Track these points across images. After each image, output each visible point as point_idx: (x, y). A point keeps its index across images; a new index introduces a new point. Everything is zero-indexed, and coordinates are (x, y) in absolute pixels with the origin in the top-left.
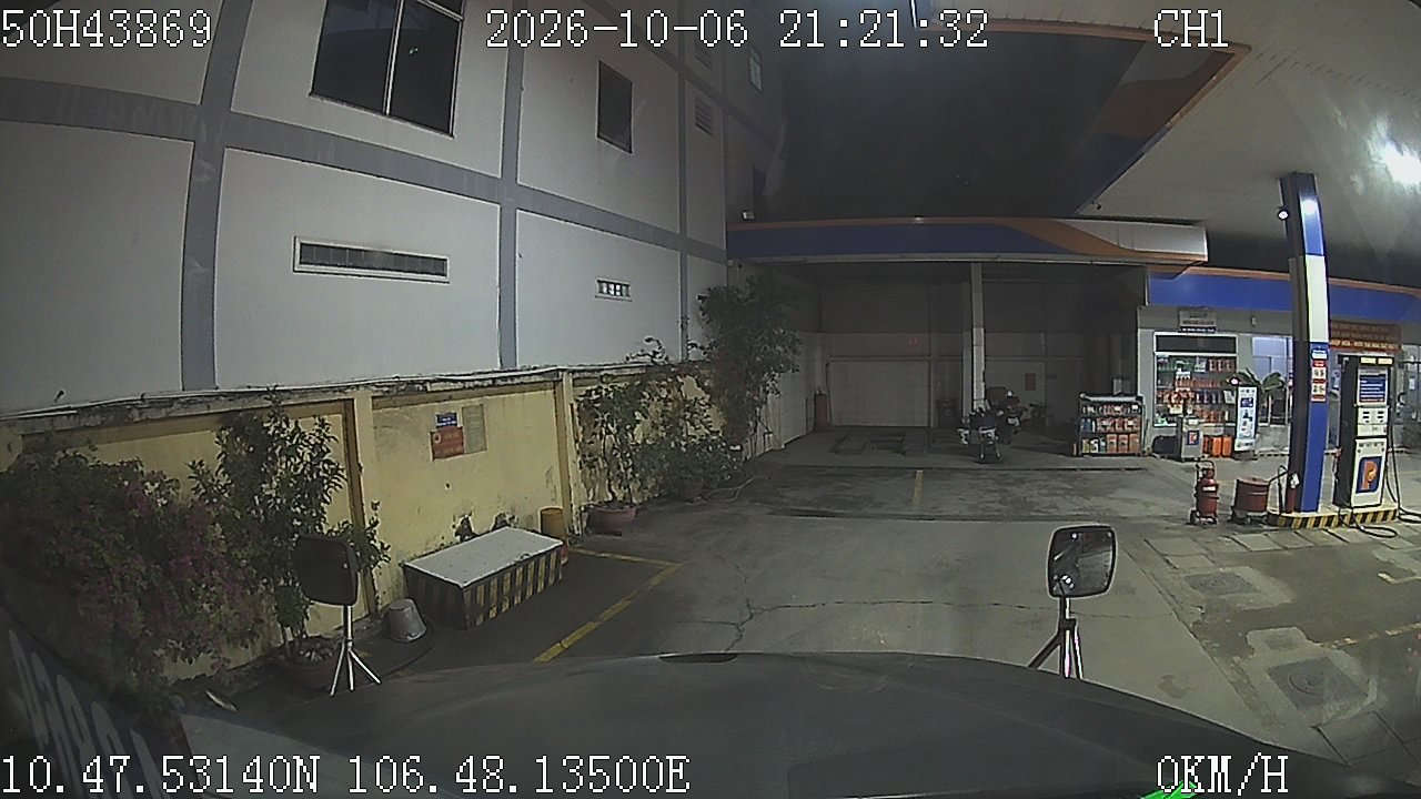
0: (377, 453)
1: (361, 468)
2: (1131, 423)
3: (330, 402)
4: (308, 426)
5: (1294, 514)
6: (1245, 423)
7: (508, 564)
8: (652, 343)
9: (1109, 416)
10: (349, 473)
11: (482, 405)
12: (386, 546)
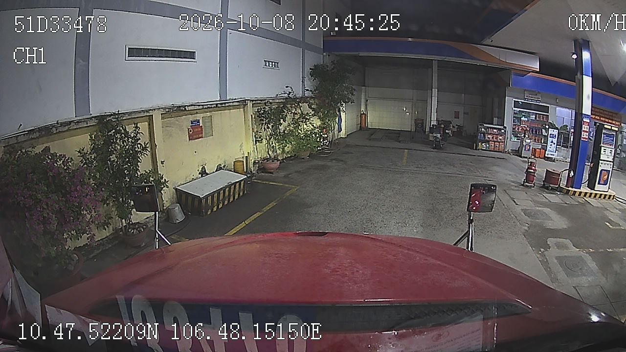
0: (163, 139)
1: (156, 146)
2: (500, 138)
3: (142, 117)
4: (130, 129)
5: (570, 189)
6: (551, 145)
7: (222, 187)
8: (288, 88)
9: (490, 134)
10: (151, 148)
11: (211, 116)
12: (167, 180)
